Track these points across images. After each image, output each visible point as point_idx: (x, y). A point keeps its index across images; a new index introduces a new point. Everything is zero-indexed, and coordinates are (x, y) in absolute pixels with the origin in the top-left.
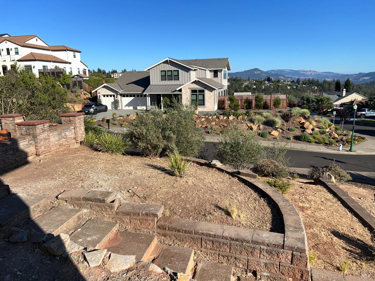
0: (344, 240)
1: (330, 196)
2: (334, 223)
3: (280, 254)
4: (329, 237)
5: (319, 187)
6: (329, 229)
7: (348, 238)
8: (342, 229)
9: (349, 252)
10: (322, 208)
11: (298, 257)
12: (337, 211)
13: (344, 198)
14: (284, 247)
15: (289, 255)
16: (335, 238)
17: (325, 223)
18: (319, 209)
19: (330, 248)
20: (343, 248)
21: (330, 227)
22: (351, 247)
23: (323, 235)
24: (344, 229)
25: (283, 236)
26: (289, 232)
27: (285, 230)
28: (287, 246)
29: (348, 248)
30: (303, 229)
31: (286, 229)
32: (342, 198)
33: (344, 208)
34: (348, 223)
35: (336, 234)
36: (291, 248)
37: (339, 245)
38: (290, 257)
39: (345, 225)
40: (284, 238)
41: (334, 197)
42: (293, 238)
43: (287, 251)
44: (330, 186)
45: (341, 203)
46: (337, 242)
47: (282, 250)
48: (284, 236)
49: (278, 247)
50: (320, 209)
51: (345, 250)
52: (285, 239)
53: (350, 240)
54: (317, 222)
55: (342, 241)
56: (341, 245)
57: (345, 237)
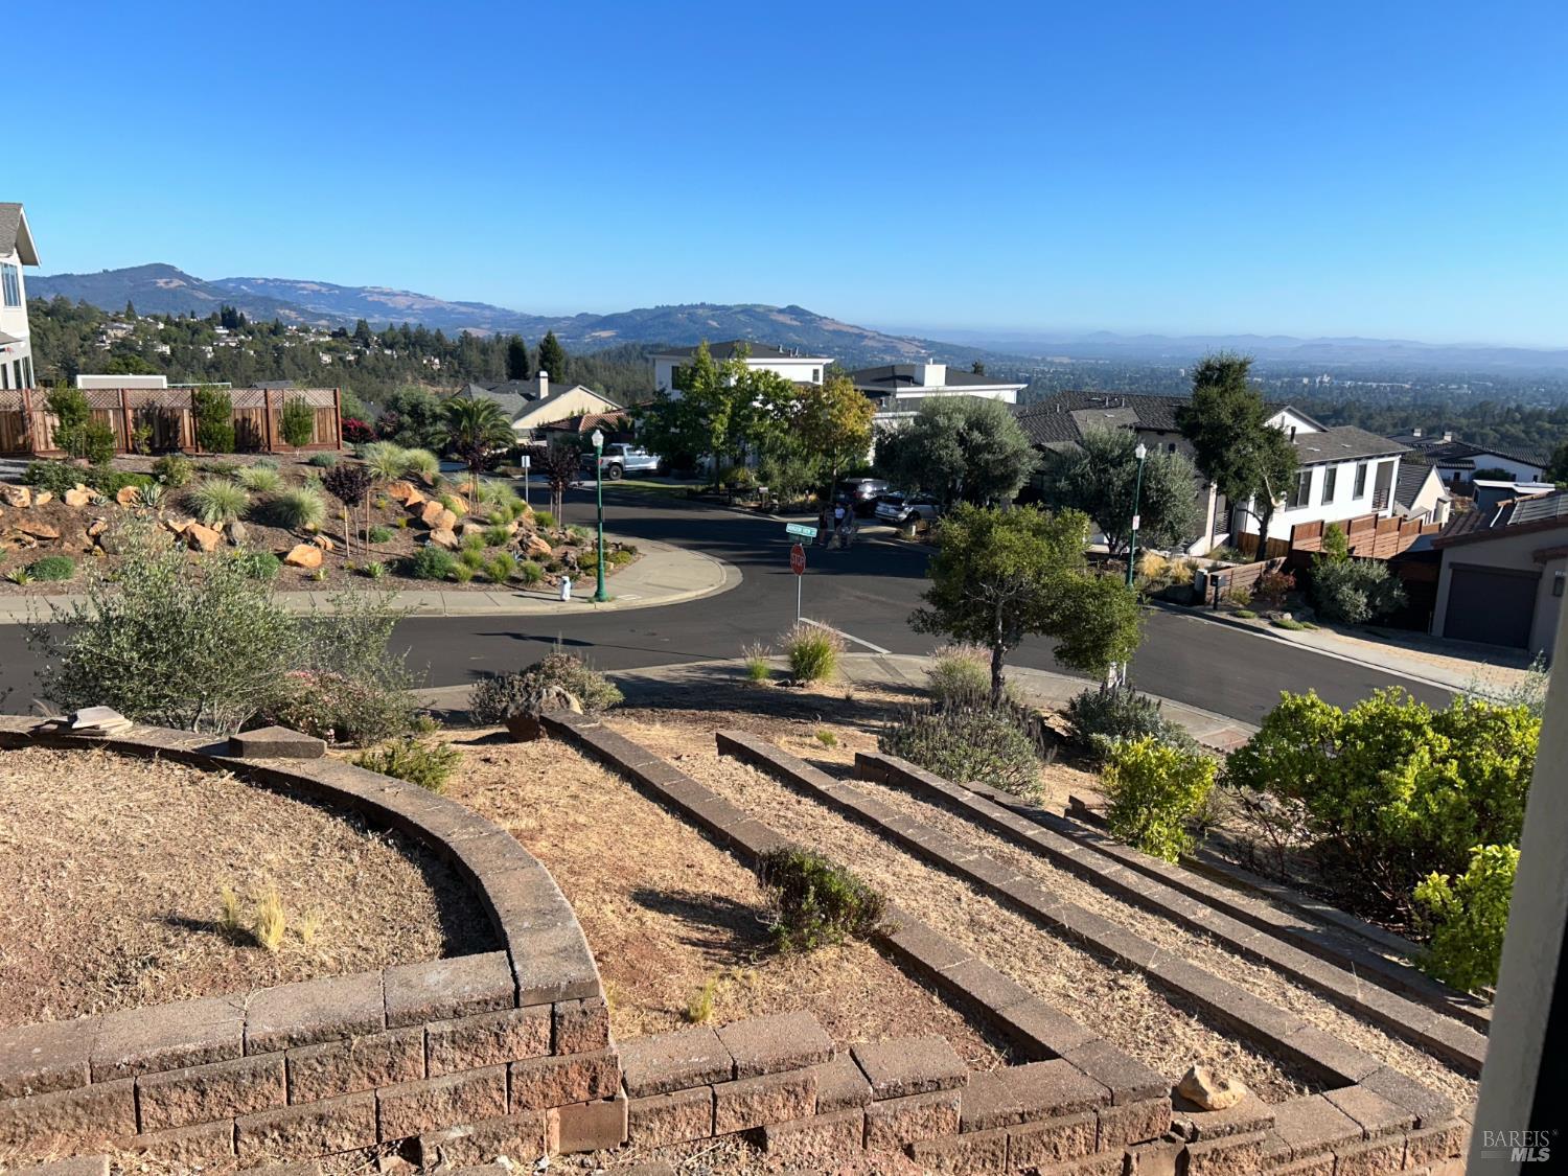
0: (676, 914)
1: (594, 771)
2: (632, 864)
3: (509, 1031)
4: (631, 916)
5: (548, 746)
6: (622, 891)
7: (685, 904)
8: (663, 878)
9: (701, 949)
10: (582, 819)
11: (577, 1018)
12: (629, 819)
13: (638, 767)
14: (521, 999)
15: (541, 1024)
16: (650, 916)
17: (604, 870)
18: (572, 825)
19: (643, 957)
20: (682, 941)
21: (624, 882)
22: (703, 929)
23: (610, 914)
24: (668, 872)
25: (506, 958)
26: (522, 936)
27: (505, 934)
28: (530, 992)
29: (696, 935)
30: (566, 910)
31: (507, 929)
32: (635, 768)
33: (647, 804)
34: (672, 852)
35: (650, 899)
36: (548, 995)
37: (669, 935)
38: (545, 1032)
39: (666, 861)
40: (511, 964)
41: (607, 770)
42: (542, 953)
43: (531, 1009)
44: (585, 735)
45: (634, 787)
46: (658, 928)
47: (512, 1015)
48: (509, 956)
49: (498, 1004)
50: (576, 826)
51: (689, 947)
52: (517, 968)
53: (693, 907)
54: (580, 874)
55: (672, 916)
56: (672, 931)
57: (679, 902)
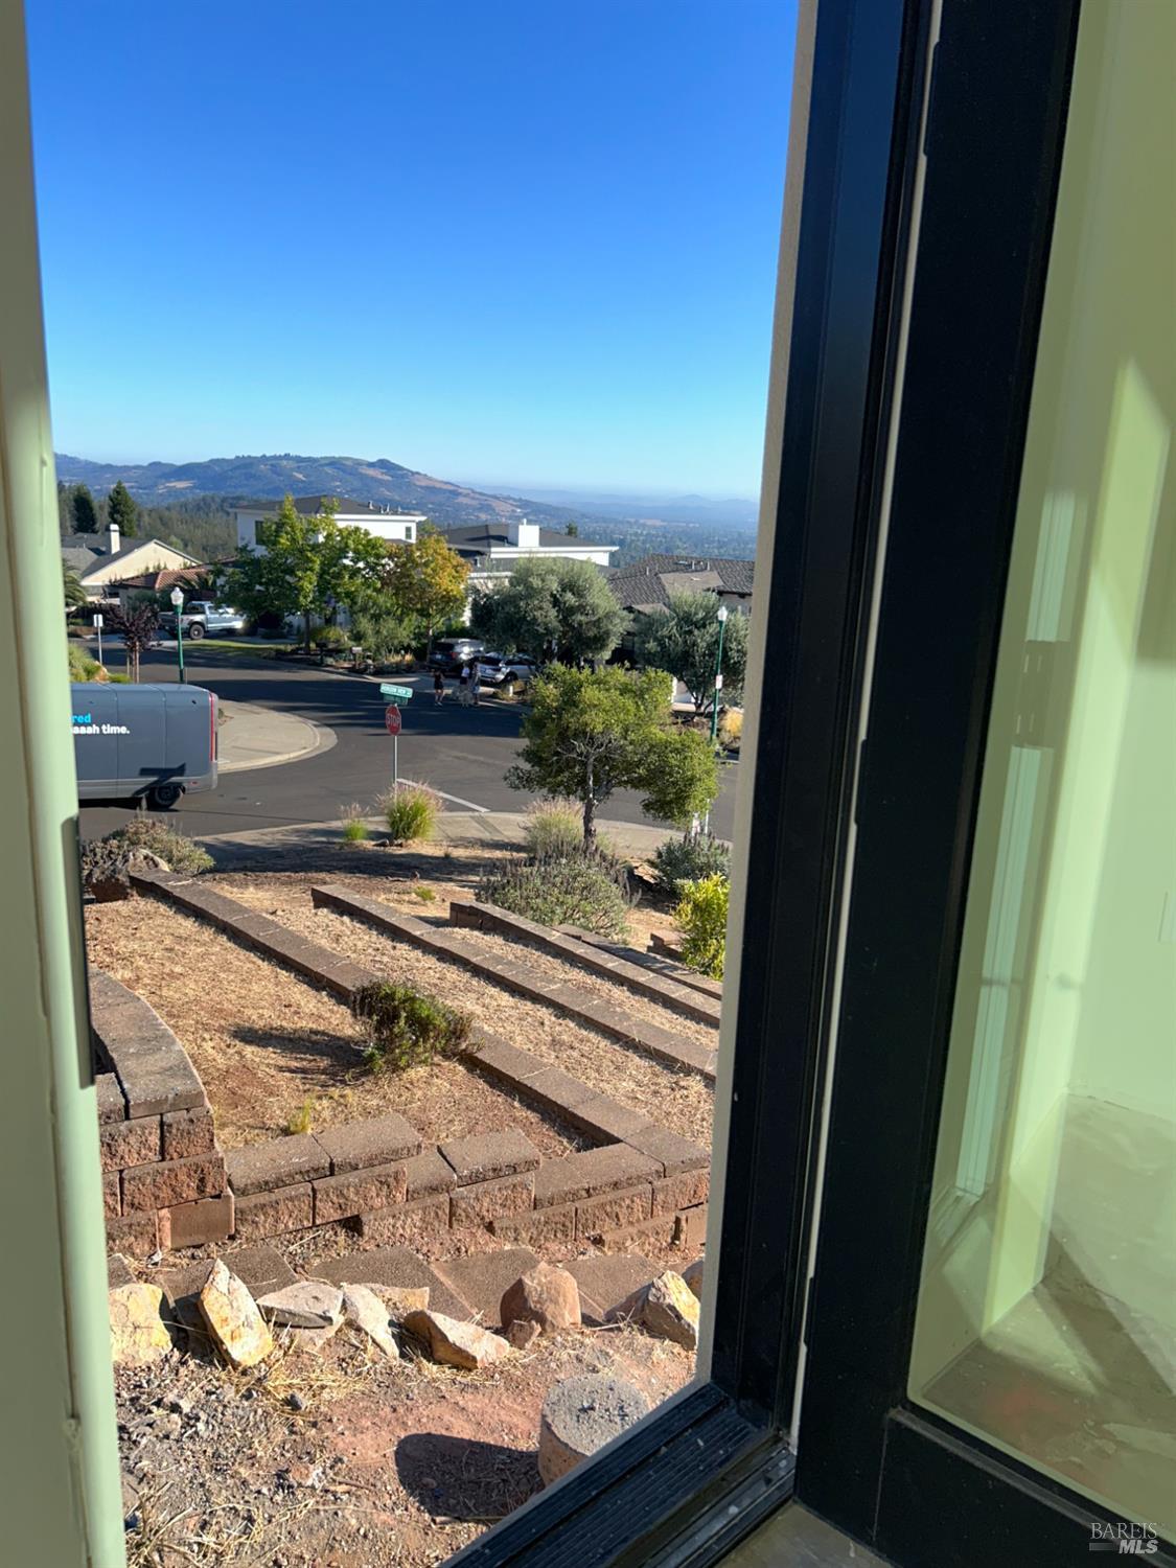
0: (274, 1047)
1: (188, 925)
2: (230, 1006)
3: (120, 1140)
4: (231, 1051)
5: (139, 903)
6: (221, 1030)
7: (283, 1039)
8: (261, 1017)
9: (299, 1076)
10: (178, 969)
11: (184, 1126)
12: (226, 966)
13: (232, 920)
14: (131, 1111)
15: (150, 1134)
16: (249, 1050)
17: (202, 1013)
18: (168, 975)
19: (244, 1084)
20: (281, 1069)
21: (223, 1022)
22: (301, 1059)
23: (210, 1051)
24: (266, 1013)
25: (115, 1079)
26: (128, 1060)
27: (112, 1059)
28: (139, 1105)
29: (295, 1064)
30: (169, 1036)
31: (114, 1055)
32: (230, 921)
33: (243, 954)
34: (269, 994)
35: (249, 1036)
36: (156, 1107)
37: (268, 1065)
38: (154, 1140)
39: (264, 1003)
40: (120, 1083)
41: (201, 925)
42: (149, 1073)
43: (141, 1120)
44: (177, 893)
45: (229, 939)
46: (257, 1060)
47: (123, 1126)
48: (117, 1077)
49: (109, 1118)
50: (172, 975)
51: (288, 1074)
52: (126, 1086)
53: (290, 1040)
54: (179, 1017)
55: (271, 1049)
56: (271, 1062)
57: (277, 1037)
